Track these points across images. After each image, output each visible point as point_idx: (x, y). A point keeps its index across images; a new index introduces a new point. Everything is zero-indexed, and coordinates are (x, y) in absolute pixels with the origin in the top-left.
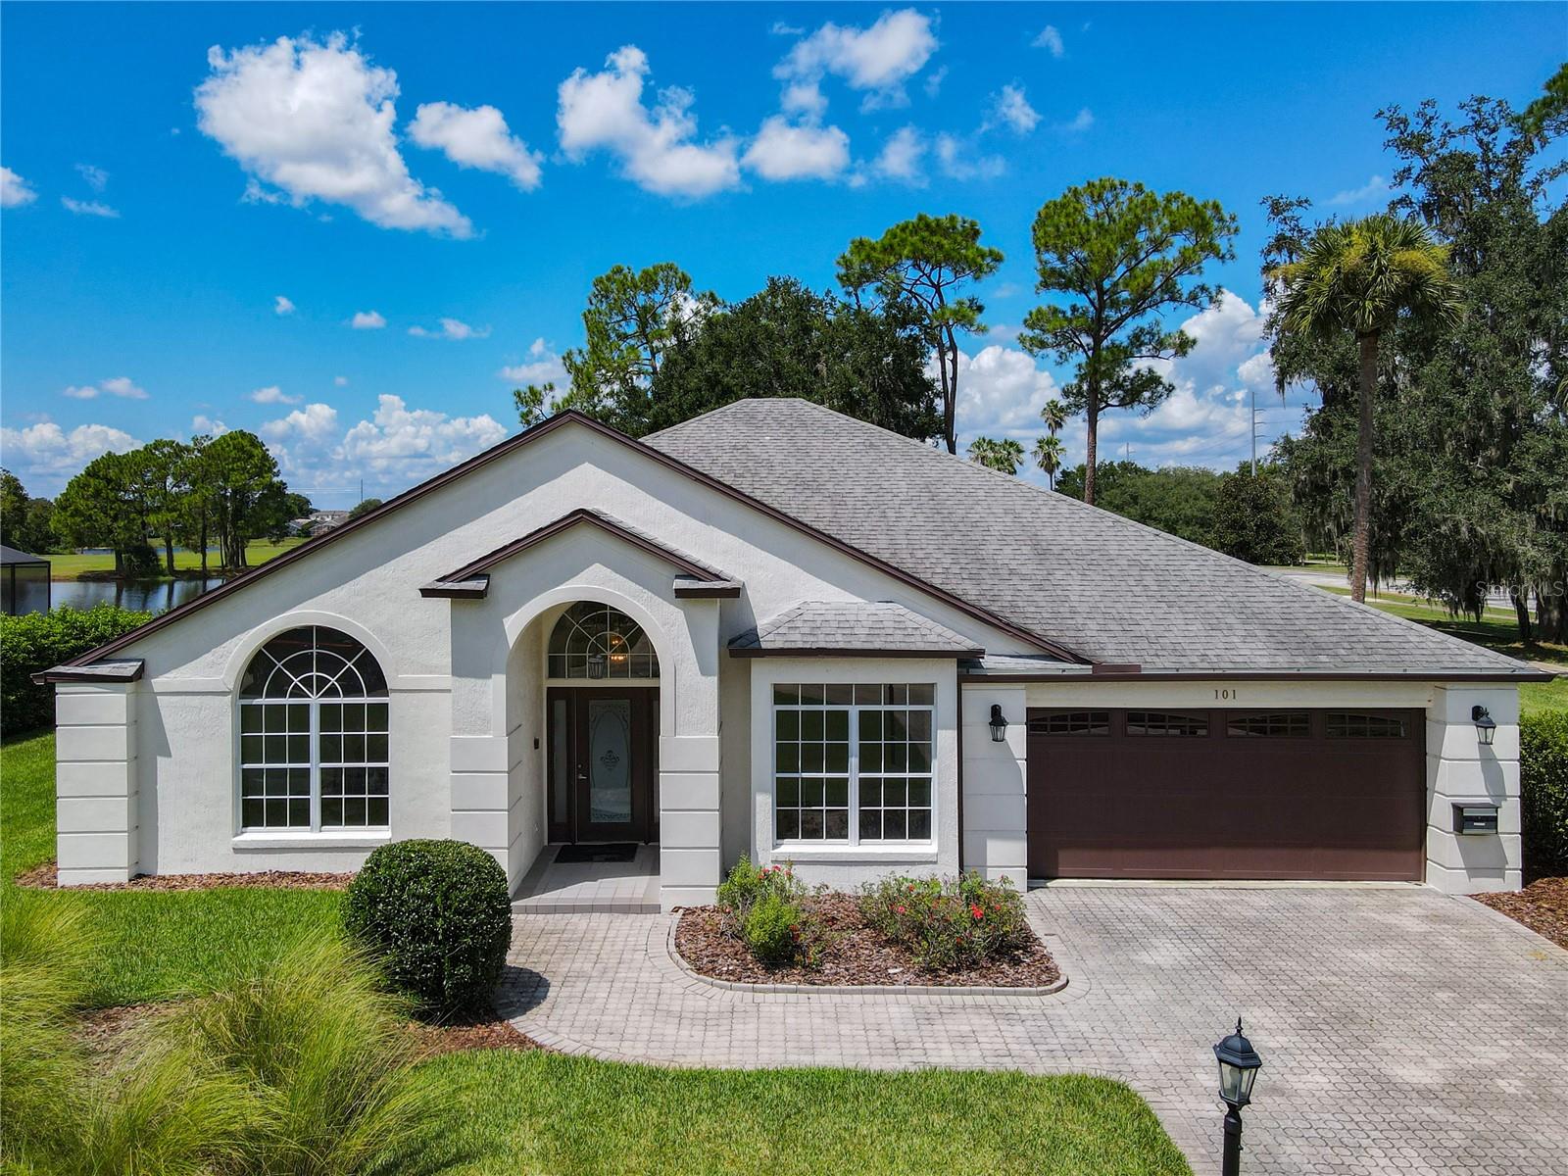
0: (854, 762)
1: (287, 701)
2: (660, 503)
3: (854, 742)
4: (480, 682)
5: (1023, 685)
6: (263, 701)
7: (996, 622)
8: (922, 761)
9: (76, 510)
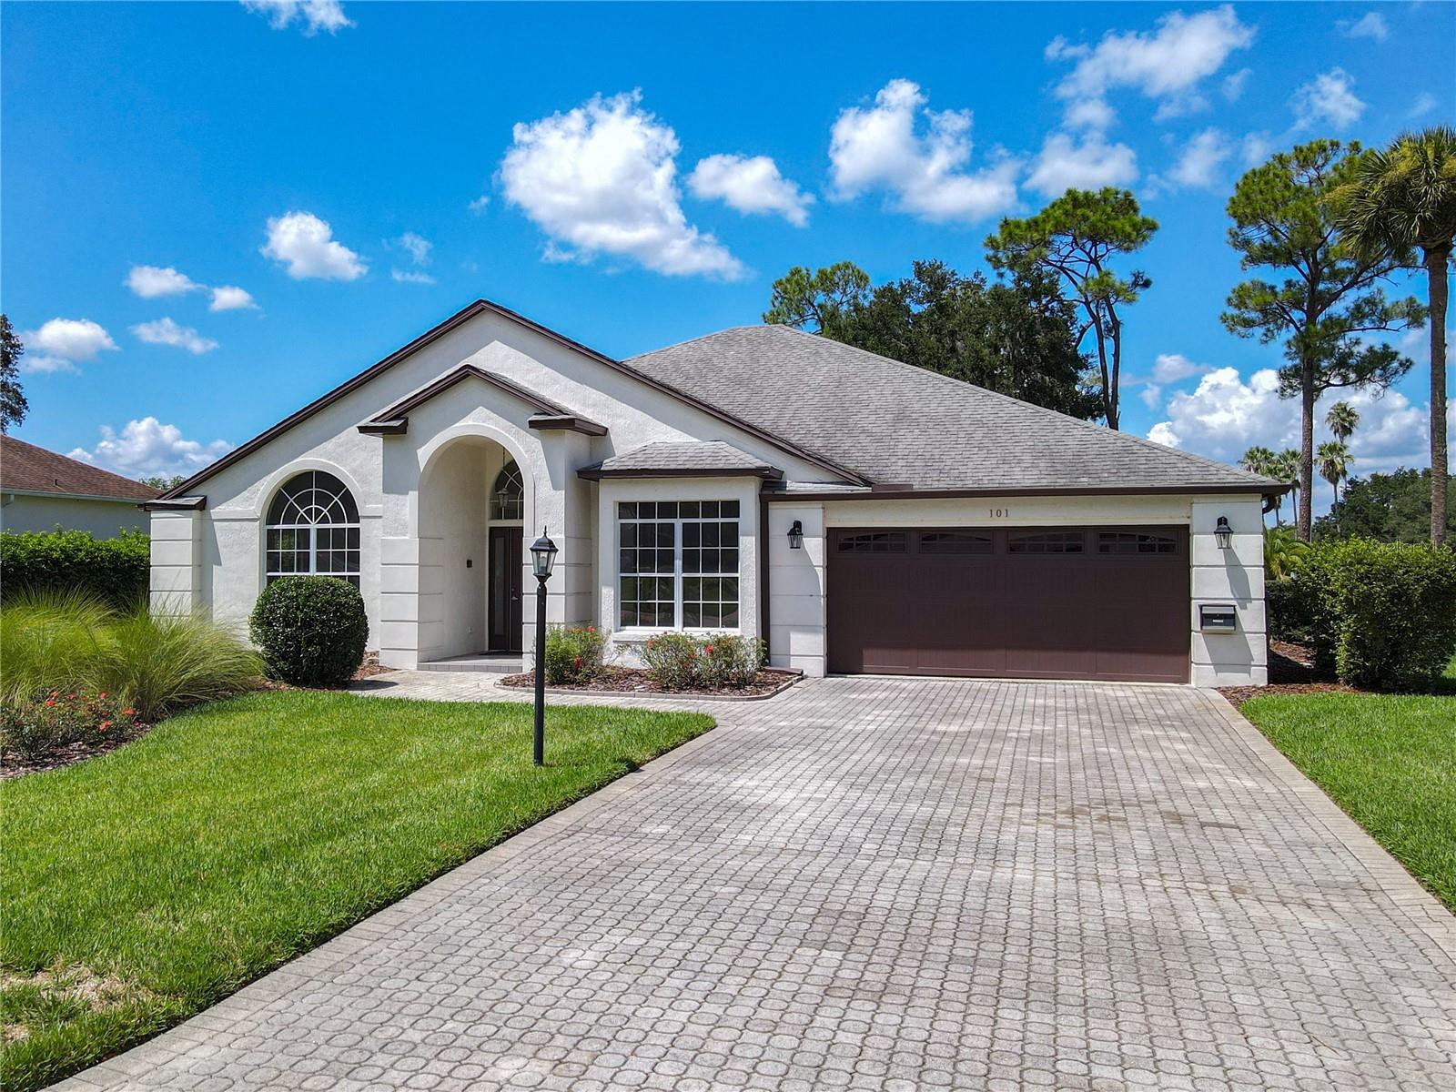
0: (678, 563)
1: (296, 526)
2: (547, 369)
3: (678, 548)
4: (401, 497)
5: (819, 504)
6: (281, 527)
7: (799, 453)
8: (732, 562)
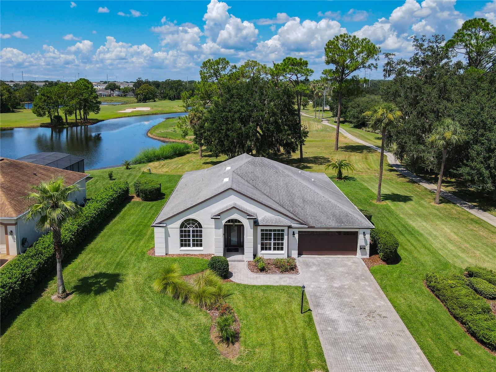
0: (272, 240)
1: (187, 229)
3: (272, 237)
4: (219, 230)
5: (298, 229)
6: (183, 229)
7: (294, 219)
8: (282, 239)
9: (39, 106)
